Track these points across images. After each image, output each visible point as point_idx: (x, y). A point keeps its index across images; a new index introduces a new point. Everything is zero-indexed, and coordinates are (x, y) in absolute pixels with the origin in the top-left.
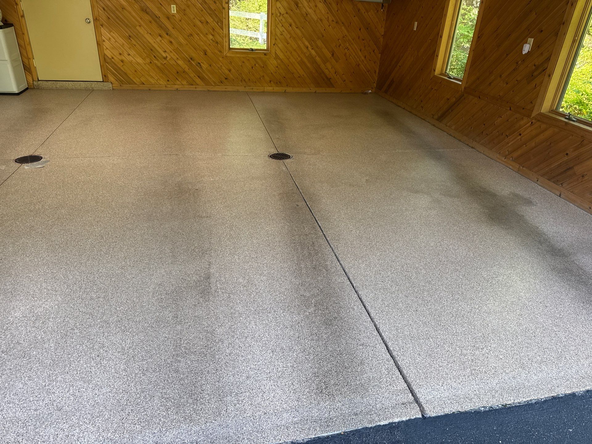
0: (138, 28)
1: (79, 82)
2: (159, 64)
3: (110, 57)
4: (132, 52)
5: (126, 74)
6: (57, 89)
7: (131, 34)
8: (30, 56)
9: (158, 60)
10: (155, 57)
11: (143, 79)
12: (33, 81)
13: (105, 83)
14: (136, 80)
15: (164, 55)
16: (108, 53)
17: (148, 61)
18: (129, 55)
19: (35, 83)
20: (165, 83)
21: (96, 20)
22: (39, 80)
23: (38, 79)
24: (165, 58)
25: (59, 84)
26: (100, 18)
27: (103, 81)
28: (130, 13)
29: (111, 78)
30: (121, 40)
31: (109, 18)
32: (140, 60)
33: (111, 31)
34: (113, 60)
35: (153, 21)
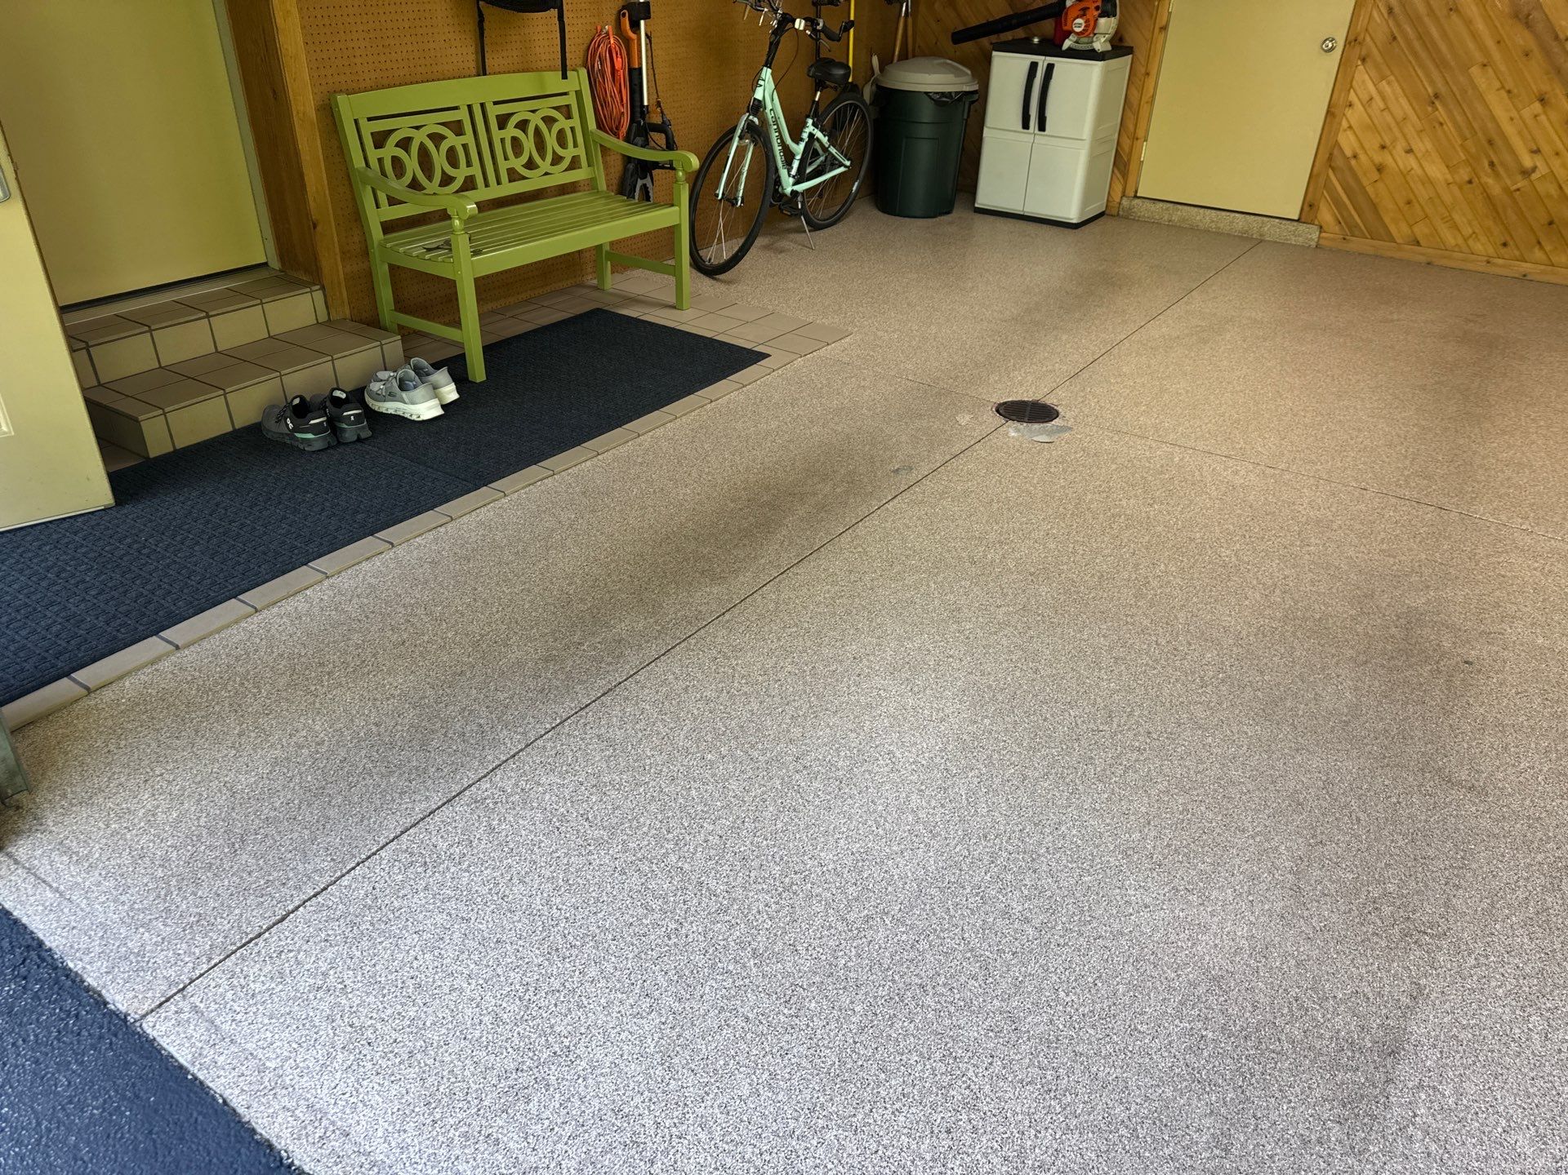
0: (1475, 71)
1: (1233, 215)
2: (1496, 190)
3: (1349, 153)
4: (1422, 145)
5: (1374, 207)
6: (1171, 226)
7: (1443, 90)
8: (1140, 133)
9: (1497, 175)
10: (1492, 164)
11: (1421, 230)
12: (1124, 195)
13: (1302, 227)
14: (1400, 230)
15: (1527, 161)
16: (1347, 142)
17: (1464, 174)
18: (1410, 151)
19: (1125, 202)
20: (1491, 251)
21: (1352, 41)
22: (1136, 197)
23: (1136, 192)
24: (1526, 173)
25: (1179, 214)
26: (1368, 39)
27: (1298, 221)
28: (1468, 23)
29: (1326, 215)
30: (1403, 106)
31: (1395, 38)
32: (1436, 171)
33: (1383, 78)
34: (1353, 162)
35: (1537, 54)
